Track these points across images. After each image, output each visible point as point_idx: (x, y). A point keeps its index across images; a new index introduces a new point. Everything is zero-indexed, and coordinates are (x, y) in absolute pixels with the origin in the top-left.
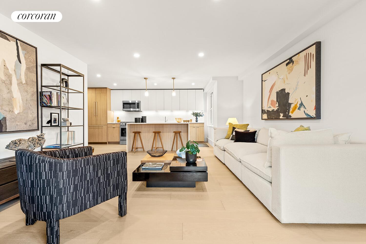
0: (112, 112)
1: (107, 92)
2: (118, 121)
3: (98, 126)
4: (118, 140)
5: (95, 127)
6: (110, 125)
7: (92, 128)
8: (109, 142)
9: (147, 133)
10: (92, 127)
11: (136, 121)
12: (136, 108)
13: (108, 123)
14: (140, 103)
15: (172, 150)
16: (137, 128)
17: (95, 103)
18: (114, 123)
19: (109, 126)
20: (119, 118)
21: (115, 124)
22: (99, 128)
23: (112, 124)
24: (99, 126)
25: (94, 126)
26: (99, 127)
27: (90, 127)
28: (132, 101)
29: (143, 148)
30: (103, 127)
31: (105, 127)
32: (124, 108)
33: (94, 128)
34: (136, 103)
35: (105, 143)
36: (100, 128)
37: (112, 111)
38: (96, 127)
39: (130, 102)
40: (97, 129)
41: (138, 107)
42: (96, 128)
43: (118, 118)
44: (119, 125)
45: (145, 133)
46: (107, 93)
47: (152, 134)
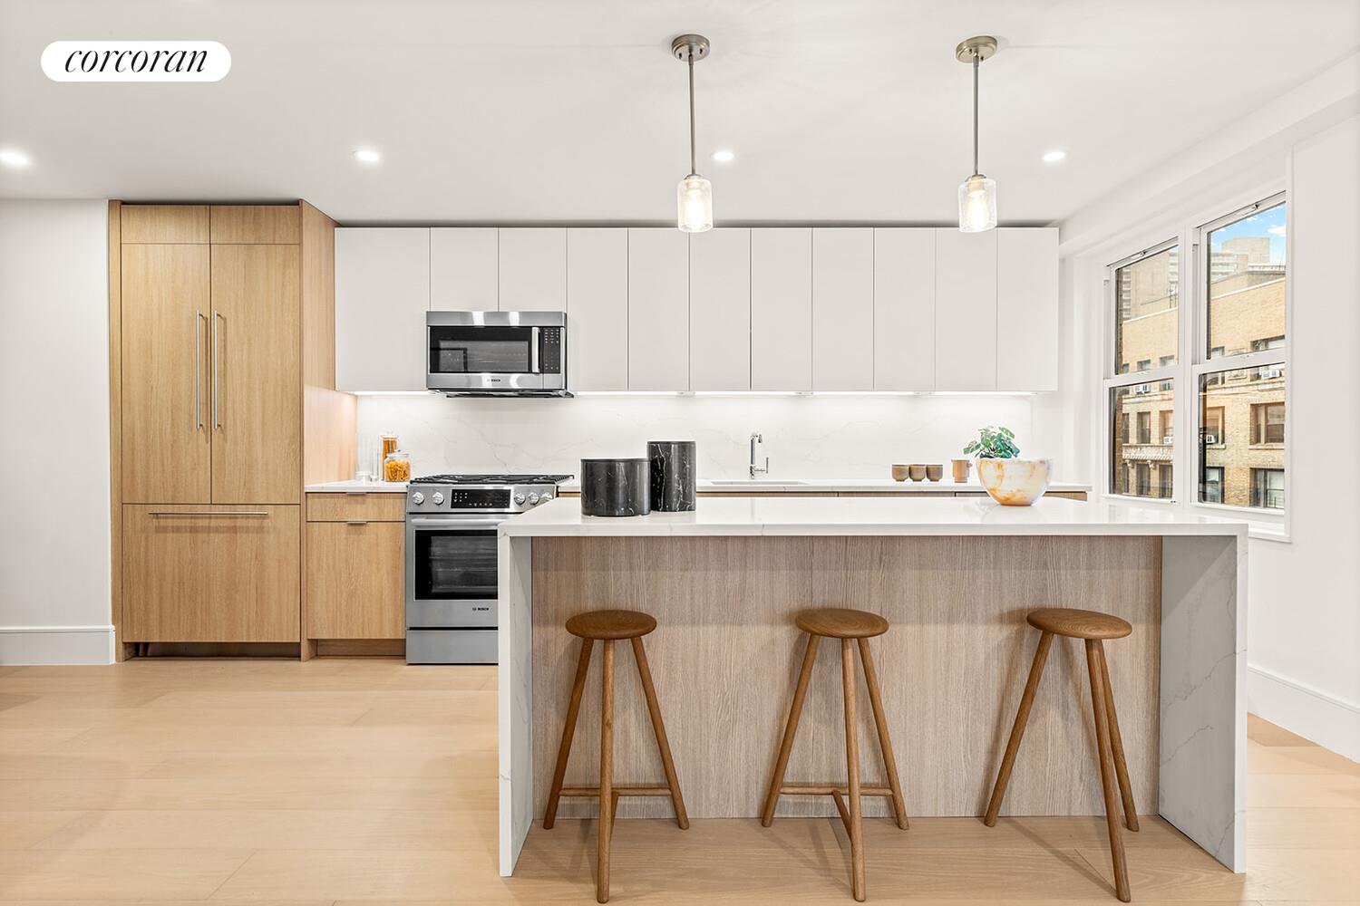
0: (348, 401)
1: (301, 234)
2: (395, 473)
3: (227, 510)
4: (385, 627)
5: (201, 523)
6: (330, 501)
7: (177, 530)
8: (314, 643)
9: (712, 629)
10: (177, 522)
11: (602, 501)
12: (536, 368)
13: (310, 486)
14: (566, 327)
15: (988, 813)
16: (604, 568)
17: (207, 322)
18: (361, 484)
19: (316, 509)
20: (400, 444)
21: (370, 500)
22: (234, 530)
23: (342, 501)
24: (234, 517)
25: (194, 516)
26: (240, 522)
27: (162, 522)
28: (488, 315)
29: (668, 783)
30: (267, 523)
31: (284, 522)
32: (435, 366)
33: (194, 530)
34: (535, 332)
35: (288, 652)
36: (248, 530)
37: (342, 391)
38: (214, 523)
39: (479, 320)
40: (217, 539)
41: (551, 359)
42: (208, 530)
43: (389, 446)
44: (399, 503)
45: (693, 623)
46: (300, 244)
47: (764, 632)
